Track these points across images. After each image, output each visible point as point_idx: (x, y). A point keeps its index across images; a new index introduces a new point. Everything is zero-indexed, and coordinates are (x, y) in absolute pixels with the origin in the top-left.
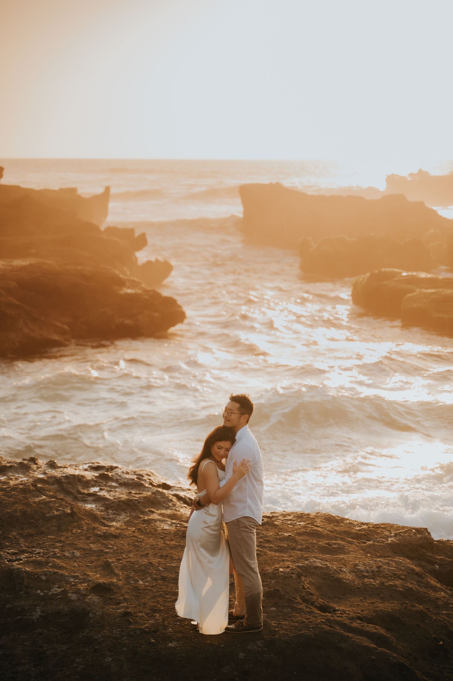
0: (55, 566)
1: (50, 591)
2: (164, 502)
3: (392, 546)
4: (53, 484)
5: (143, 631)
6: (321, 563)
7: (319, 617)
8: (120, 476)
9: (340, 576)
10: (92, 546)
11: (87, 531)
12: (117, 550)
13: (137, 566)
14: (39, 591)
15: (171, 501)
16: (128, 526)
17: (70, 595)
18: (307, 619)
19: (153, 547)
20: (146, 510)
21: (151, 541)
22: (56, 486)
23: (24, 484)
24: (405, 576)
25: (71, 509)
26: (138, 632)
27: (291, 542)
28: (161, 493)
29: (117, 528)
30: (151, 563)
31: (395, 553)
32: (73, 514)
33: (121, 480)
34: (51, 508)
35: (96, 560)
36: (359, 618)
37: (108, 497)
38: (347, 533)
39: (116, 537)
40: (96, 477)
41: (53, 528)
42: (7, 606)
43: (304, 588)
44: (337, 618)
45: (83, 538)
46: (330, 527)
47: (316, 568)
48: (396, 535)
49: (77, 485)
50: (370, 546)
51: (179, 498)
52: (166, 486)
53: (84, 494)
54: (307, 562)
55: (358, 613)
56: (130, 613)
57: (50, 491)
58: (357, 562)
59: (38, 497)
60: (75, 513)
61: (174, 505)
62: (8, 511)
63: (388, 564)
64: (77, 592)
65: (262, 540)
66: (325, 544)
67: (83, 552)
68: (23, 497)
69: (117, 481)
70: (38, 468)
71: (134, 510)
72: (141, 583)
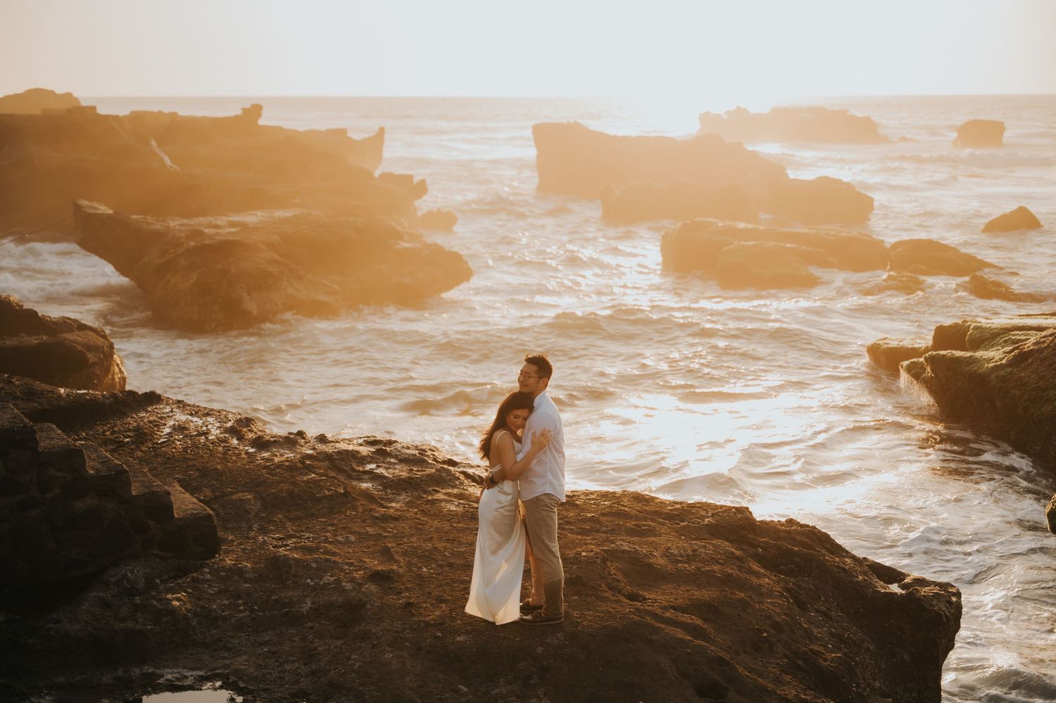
0: (327, 552)
1: (321, 580)
2: (450, 480)
3: (709, 527)
4: (323, 461)
5: (427, 624)
6: (629, 547)
7: (627, 607)
8: (400, 451)
9: (651, 560)
10: (369, 529)
11: (363, 513)
12: (397, 533)
13: (420, 552)
14: (309, 581)
15: (458, 478)
16: (409, 507)
17: (344, 584)
18: (614, 608)
19: (438, 530)
20: (430, 489)
21: (436, 523)
22: (327, 462)
23: (291, 461)
24: (724, 560)
25: (345, 488)
26: (422, 625)
27: (595, 523)
28: (447, 470)
29: (397, 510)
30: (436, 548)
31: (713, 535)
32: (346, 494)
33: (400, 455)
34: (322, 488)
35: (374, 545)
36: (673, 608)
37: (386, 474)
38: (659, 514)
39: (395, 519)
40: (372, 453)
41: (324, 510)
42: (273, 598)
43: (610, 575)
44: (647, 608)
45: (359, 520)
46: (639, 506)
47: (623, 551)
48: (713, 515)
49: (351, 462)
50: (684, 527)
51: (467, 475)
52: (452, 463)
53: (359, 471)
54: (613, 545)
55: (672, 602)
56: (413, 603)
57: (320, 468)
58: (669, 545)
59: (306, 475)
60: (349, 493)
61: (462, 484)
62: (273, 491)
63: (705, 547)
64: (353, 580)
65: (562, 522)
66: (634, 525)
67: (358, 537)
68: (289, 475)
69: (396, 457)
70: (307, 443)
71: (416, 490)
72: (425, 570)
